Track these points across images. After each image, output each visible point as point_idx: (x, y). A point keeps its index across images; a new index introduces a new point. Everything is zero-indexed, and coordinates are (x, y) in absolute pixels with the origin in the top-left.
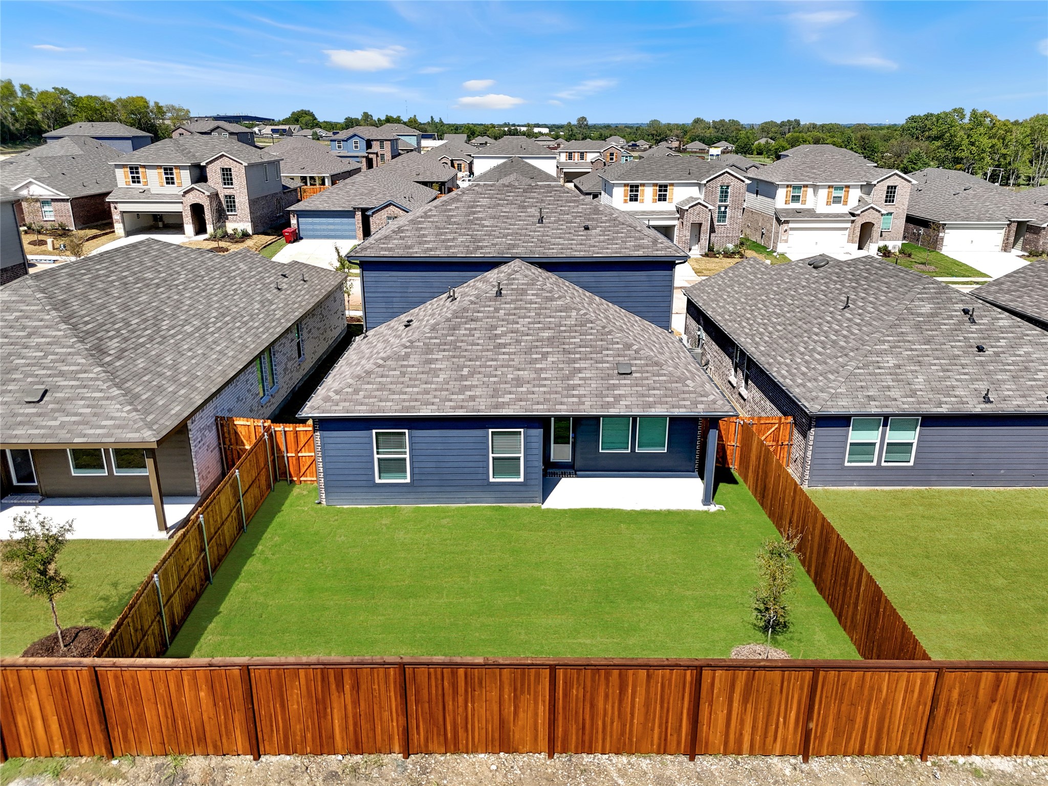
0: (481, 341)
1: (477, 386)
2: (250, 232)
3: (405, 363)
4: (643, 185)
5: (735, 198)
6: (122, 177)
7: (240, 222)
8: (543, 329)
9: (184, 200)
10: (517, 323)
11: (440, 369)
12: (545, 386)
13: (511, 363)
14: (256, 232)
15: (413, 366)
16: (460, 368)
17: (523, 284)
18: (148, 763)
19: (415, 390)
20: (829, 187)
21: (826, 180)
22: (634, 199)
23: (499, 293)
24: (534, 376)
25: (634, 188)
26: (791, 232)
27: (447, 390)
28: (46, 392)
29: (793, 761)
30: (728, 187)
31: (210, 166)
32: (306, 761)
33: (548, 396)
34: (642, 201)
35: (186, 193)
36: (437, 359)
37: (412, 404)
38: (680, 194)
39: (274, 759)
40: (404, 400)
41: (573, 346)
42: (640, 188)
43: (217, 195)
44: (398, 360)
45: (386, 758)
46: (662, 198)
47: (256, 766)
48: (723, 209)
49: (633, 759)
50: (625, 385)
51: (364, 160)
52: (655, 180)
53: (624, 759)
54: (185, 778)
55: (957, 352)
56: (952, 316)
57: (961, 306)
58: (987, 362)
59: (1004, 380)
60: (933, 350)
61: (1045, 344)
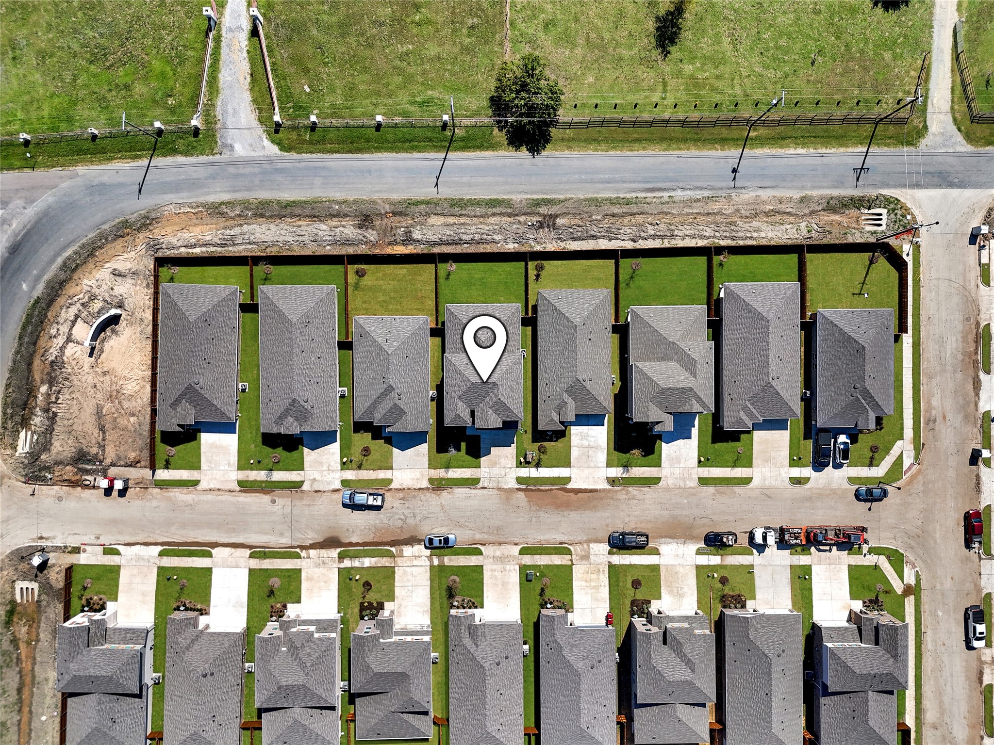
55: (394, 331)
56: (391, 341)
57: (387, 344)
58: (390, 328)
59: (389, 324)
60: (399, 331)
61: (375, 333)
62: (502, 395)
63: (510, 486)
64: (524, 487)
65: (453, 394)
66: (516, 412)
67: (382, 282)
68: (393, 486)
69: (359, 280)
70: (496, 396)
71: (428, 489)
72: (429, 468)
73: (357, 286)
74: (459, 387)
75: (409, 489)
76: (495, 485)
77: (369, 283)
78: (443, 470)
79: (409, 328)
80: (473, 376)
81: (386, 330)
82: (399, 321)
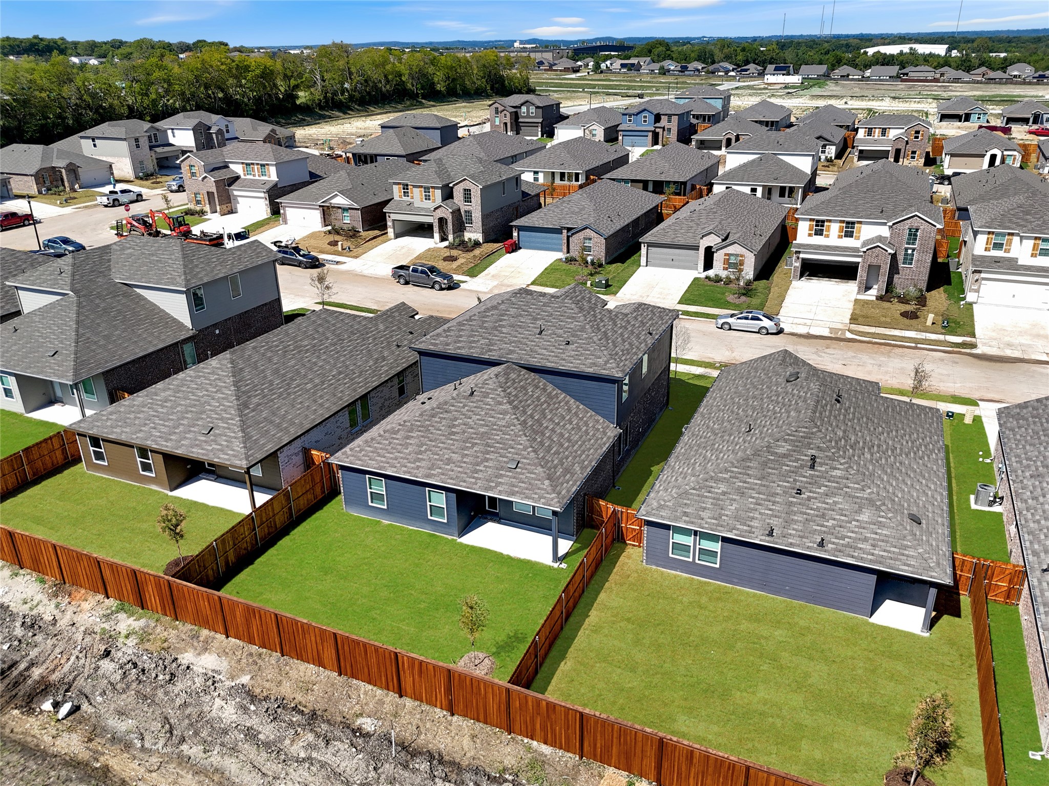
0: (443, 428)
1: (424, 460)
2: (481, 242)
3: (394, 436)
4: (830, 221)
5: (923, 242)
6: (397, 191)
7: (474, 234)
8: (482, 425)
9: (434, 214)
10: (471, 418)
11: (411, 444)
12: (461, 467)
13: (452, 447)
14: (487, 240)
15: (397, 439)
16: (422, 445)
17: (490, 389)
18: (189, 626)
19: (391, 456)
20: (1036, 238)
21: (1033, 231)
22: (819, 233)
23: (472, 393)
24: (459, 459)
25: (820, 223)
26: (983, 282)
27: (407, 459)
28: (212, 428)
29: (445, 713)
30: (917, 230)
31: (455, 187)
32: (245, 645)
33: (459, 475)
34: (827, 236)
35: (436, 209)
36: (412, 437)
37: (385, 465)
38: (868, 232)
39: (233, 640)
40: (382, 462)
41: (493, 441)
42: (826, 224)
43: (459, 210)
44: (392, 433)
45: (274, 654)
46: (849, 234)
47: (226, 641)
48: (910, 251)
49: (375, 688)
50: (508, 476)
51: (650, 134)
52: (842, 217)
53: (370, 687)
54: (198, 637)
55: (779, 490)
56: (799, 459)
57: (813, 452)
58: (796, 503)
59: (797, 521)
60: (761, 485)
61: (858, 497)
79: (720, 491)
80: (565, 312)
81: (809, 499)
82: (755, 523)
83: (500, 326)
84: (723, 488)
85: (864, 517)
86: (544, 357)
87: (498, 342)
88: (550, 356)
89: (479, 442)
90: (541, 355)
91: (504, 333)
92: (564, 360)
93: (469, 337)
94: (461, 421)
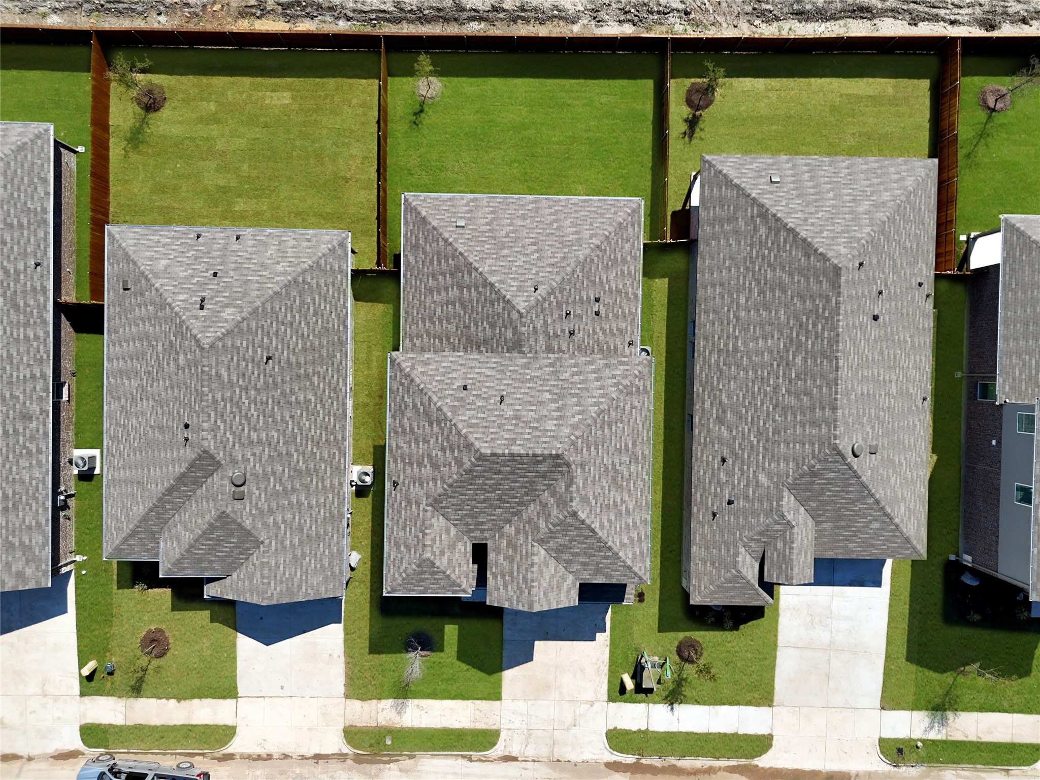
0: (547, 248)
1: (548, 215)
8: (508, 256)
10: (524, 262)
11: (570, 227)
12: (509, 214)
13: (528, 231)
19: (583, 214)
27: (565, 213)
33: (507, 207)
36: (573, 234)
40: (587, 207)
41: (490, 242)
55: (232, 273)
56: (215, 304)
57: (202, 313)
58: (218, 265)
59: (218, 251)
60: (246, 275)
61: (167, 278)
62: (585, 500)
63: (587, 756)
64: (629, 759)
65: (415, 490)
66: (626, 555)
67: (214, 130)
68: (236, 746)
69: (144, 122)
70: (562, 502)
71: (342, 757)
72: (347, 696)
73: (135, 138)
74: (435, 466)
75: (286, 756)
76: (543, 751)
77: (176, 130)
78: (387, 703)
79: (282, 264)
80: (484, 433)
81: (207, 271)
82: (251, 243)
83: (555, 401)
84: (279, 268)
85: (164, 262)
86: (485, 365)
87: (547, 377)
88: (479, 368)
89: (504, 240)
90: (490, 368)
91: (547, 391)
92: (462, 365)
93: (587, 380)
94: (532, 257)
